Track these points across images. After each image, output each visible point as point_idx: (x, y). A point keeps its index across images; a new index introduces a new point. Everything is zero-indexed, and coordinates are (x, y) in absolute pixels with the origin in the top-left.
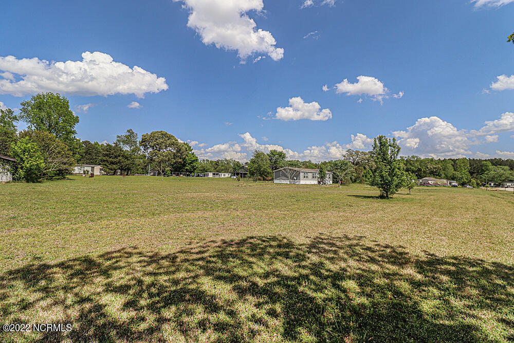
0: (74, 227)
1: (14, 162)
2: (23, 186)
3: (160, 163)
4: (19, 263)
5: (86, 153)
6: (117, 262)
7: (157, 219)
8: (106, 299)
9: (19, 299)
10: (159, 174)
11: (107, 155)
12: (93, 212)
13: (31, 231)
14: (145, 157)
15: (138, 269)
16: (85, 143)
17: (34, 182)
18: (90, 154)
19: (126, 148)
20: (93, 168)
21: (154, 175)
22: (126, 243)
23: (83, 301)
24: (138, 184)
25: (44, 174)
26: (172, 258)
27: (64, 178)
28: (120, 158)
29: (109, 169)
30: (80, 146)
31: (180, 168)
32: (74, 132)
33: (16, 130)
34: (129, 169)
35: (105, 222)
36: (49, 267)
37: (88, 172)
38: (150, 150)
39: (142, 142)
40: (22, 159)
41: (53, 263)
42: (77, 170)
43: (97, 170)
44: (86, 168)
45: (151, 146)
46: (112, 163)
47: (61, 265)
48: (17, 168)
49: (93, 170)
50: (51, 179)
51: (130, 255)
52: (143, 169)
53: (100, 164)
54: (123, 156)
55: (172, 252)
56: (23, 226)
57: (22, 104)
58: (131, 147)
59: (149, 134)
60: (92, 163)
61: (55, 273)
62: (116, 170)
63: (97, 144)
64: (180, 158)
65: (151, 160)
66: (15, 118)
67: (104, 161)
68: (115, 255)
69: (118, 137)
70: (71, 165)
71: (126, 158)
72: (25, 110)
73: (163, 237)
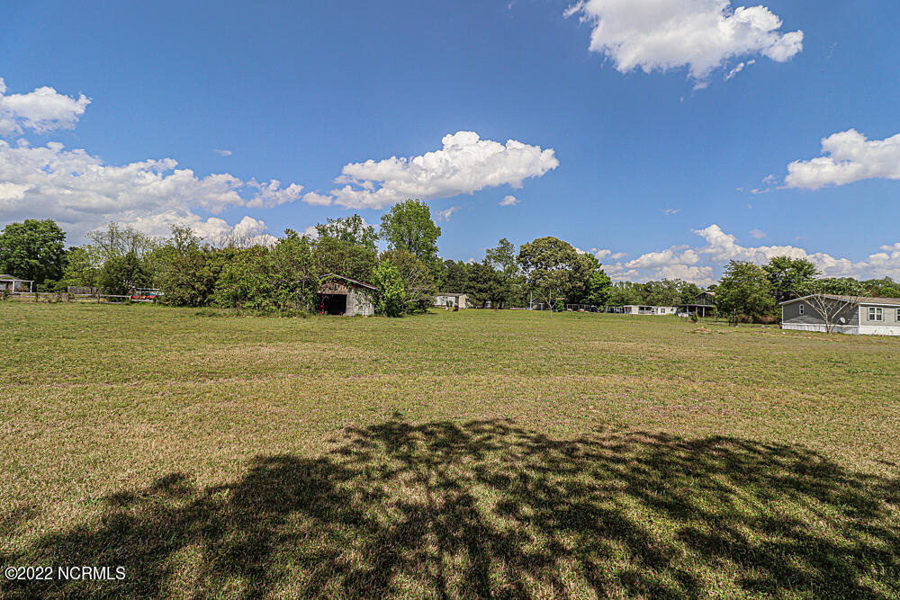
0: (438, 379)
1: (375, 291)
2: (384, 321)
3: (547, 289)
4: (382, 418)
5: (449, 277)
6: (490, 438)
7: (545, 381)
8: (477, 490)
9: (382, 464)
10: (546, 307)
11: (474, 279)
12: (459, 361)
13: (394, 378)
14: (525, 279)
15: (520, 455)
16: (447, 262)
17: (394, 317)
18: (453, 278)
19: (499, 267)
20: (457, 298)
21: (539, 309)
22: (500, 413)
23: (449, 484)
24: (515, 322)
25: (405, 307)
26: (571, 451)
27: (426, 311)
28: (491, 283)
29: (477, 299)
30: (443, 268)
31: (580, 298)
32: (435, 250)
33: (377, 251)
34: (502, 299)
35: (473, 377)
36: (412, 429)
37: (452, 303)
38: (532, 269)
39: (521, 256)
40: (383, 287)
41: (415, 424)
42: (439, 301)
43: (462, 301)
44: (450, 299)
45: (533, 263)
46: (481, 291)
47: (422, 428)
48: (378, 298)
49: (457, 302)
50: (411, 312)
51: (506, 431)
52: (521, 299)
53: (465, 293)
54: (494, 280)
55: (571, 438)
56: (385, 372)
57: (383, 219)
58: (505, 266)
59: (531, 243)
60: (457, 291)
61: (418, 439)
62: (485, 301)
63: (461, 263)
64: (580, 281)
65: (534, 284)
66: (376, 237)
67: (471, 287)
68: (487, 427)
69: (488, 251)
70: (432, 294)
71: (499, 282)
72: (384, 226)
73: (555, 411)
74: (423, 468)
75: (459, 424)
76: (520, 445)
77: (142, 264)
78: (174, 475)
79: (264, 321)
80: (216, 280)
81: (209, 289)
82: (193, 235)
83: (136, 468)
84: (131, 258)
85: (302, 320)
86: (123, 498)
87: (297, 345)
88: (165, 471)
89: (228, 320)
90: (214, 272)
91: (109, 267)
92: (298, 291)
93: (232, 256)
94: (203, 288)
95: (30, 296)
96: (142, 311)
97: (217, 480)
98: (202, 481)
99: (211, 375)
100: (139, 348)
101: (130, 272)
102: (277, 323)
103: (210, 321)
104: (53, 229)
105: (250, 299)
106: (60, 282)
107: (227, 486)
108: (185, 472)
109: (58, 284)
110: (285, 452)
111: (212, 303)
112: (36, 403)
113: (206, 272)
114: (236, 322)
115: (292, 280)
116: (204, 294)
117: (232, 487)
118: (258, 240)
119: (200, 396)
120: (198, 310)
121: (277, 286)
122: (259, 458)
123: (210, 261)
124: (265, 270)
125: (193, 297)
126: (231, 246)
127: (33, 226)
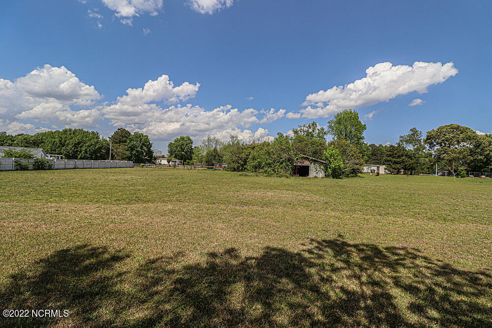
0: (367, 217)
1: (325, 163)
2: (331, 181)
3: (450, 161)
4: (331, 236)
5: (372, 154)
6: (404, 259)
7: (450, 227)
9: (332, 262)
10: (450, 174)
11: (390, 155)
12: (381, 207)
13: (338, 214)
14: (431, 155)
15: (429, 275)
16: (370, 146)
17: (337, 178)
18: (375, 155)
19: (410, 147)
20: (378, 168)
21: (443, 175)
24: (424, 184)
25: (343, 173)
26: (473, 279)
27: (357, 176)
28: (404, 157)
29: (393, 168)
30: (368, 149)
31: (481, 167)
32: (363, 138)
33: (326, 141)
34: (413, 169)
35: (391, 218)
36: (349, 245)
37: (374, 171)
38: (438, 147)
39: (427, 139)
40: (330, 161)
41: (352, 243)
42: (365, 169)
43: (382, 169)
44: (373, 168)
45: (438, 143)
46: (396, 163)
47: (355, 246)
48: (327, 168)
49: (378, 170)
50: (347, 176)
52: (428, 168)
53: (384, 164)
54: (406, 155)
55: (473, 270)
56: (332, 210)
57: (329, 123)
58: (414, 146)
59: (436, 129)
60: (377, 163)
61: (354, 252)
62: (399, 169)
63: (381, 145)
64: (481, 155)
65: (439, 158)
66: (325, 133)
67: (388, 161)
68: (402, 252)
69: (401, 137)
70: (361, 165)
71: (410, 157)
72: (330, 127)
73: (459, 249)
74: (357, 269)
75: (380, 247)
76: (428, 268)
77: (219, 153)
78: (232, 249)
79: (268, 179)
80: (247, 159)
81: (245, 163)
82: (238, 138)
83: (218, 242)
84: (215, 150)
85: (286, 179)
86: (213, 255)
87: (284, 192)
88: (229, 246)
89: (252, 178)
90: (247, 155)
91: (208, 154)
92: (284, 164)
93: (254, 147)
94: (242, 163)
95: (181, 167)
96: (220, 174)
97: (250, 254)
98: (244, 254)
99: (246, 204)
100: (218, 190)
101: (215, 156)
102: (274, 180)
103: (245, 178)
104: (189, 139)
105: (262, 168)
106: (192, 161)
107: (254, 258)
108: (237, 248)
109: (191, 162)
110: (280, 246)
111: (246, 170)
112: (184, 210)
113: (243, 156)
114: (256, 179)
115: (281, 158)
116: (243, 166)
117: (256, 259)
118: (265, 139)
119: (241, 214)
120: (240, 173)
121: (274, 161)
122: (268, 248)
123: (245, 150)
124: (269, 154)
125: (238, 167)
126: (254, 142)
127: (183, 139)
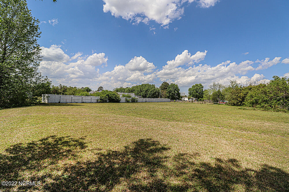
77: (222, 93)
78: (234, 159)
79: (265, 113)
80: (245, 97)
81: (243, 100)
82: (237, 83)
83: (223, 153)
84: (219, 91)
85: (284, 113)
87: (282, 124)
88: (231, 157)
89: (250, 111)
90: (244, 95)
91: (213, 94)
92: (281, 101)
93: (251, 88)
94: (241, 100)
95: (196, 102)
96: (222, 107)
97: (250, 166)
98: (244, 165)
99: (245, 130)
100: (222, 118)
101: (219, 96)
102: (270, 114)
103: (244, 111)
104: (201, 85)
105: (259, 104)
106: (203, 99)
107: (253, 171)
108: (238, 160)
109: (202, 99)
110: (278, 167)
111: (244, 105)
113: (242, 95)
114: (253, 112)
115: (278, 96)
116: (241, 102)
117: (255, 171)
118: (262, 82)
119: (241, 137)
120: (239, 107)
121: (271, 99)
122: (266, 165)
123: (243, 91)
124: (265, 93)
125: (237, 103)
126: (250, 85)
127: (197, 85)
